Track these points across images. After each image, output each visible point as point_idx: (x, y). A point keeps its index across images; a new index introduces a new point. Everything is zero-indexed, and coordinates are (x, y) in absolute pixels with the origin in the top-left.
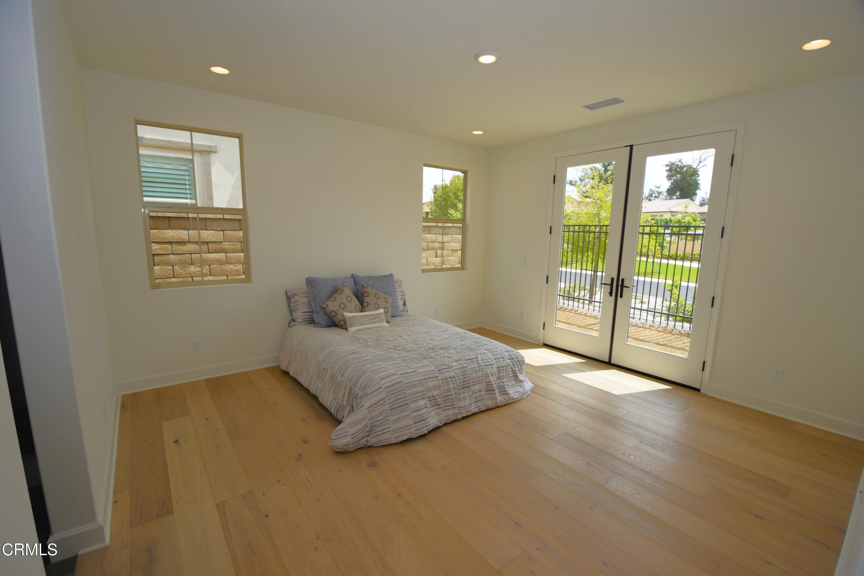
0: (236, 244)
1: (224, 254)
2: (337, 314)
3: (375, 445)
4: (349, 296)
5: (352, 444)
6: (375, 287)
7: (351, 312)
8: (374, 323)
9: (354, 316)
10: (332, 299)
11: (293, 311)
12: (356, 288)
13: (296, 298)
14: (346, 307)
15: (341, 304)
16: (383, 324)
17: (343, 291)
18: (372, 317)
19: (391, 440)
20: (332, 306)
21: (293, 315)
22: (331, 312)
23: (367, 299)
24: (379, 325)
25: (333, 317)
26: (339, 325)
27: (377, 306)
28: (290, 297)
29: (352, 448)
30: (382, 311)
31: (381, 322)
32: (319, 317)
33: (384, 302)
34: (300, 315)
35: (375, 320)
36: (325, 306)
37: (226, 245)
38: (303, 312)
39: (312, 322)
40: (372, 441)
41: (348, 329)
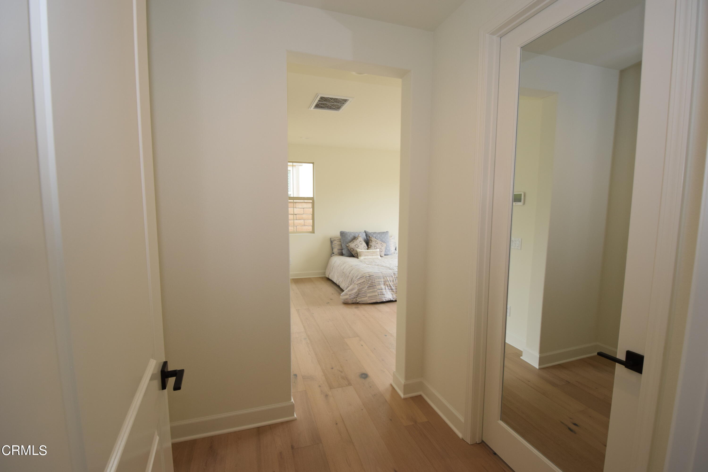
0: (309, 215)
1: (303, 221)
2: (354, 250)
3: (360, 303)
4: (361, 241)
5: (349, 299)
6: (377, 238)
7: (361, 249)
8: (373, 256)
9: (362, 251)
10: (352, 242)
11: (334, 248)
12: (367, 238)
13: (335, 242)
14: (359, 246)
15: (356, 245)
16: (378, 257)
17: (358, 238)
18: (372, 253)
19: (367, 301)
20: (352, 245)
21: (334, 251)
22: (351, 249)
23: (370, 244)
24: (376, 257)
25: (352, 251)
26: (355, 256)
27: (376, 248)
28: (332, 241)
29: (350, 302)
30: (378, 250)
31: (377, 256)
32: (344, 252)
33: (380, 246)
34: (336, 250)
35: (373, 254)
36: (348, 245)
37: (304, 216)
38: (338, 249)
39: (342, 254)
40: (359, 300)
41: (359, 258)
